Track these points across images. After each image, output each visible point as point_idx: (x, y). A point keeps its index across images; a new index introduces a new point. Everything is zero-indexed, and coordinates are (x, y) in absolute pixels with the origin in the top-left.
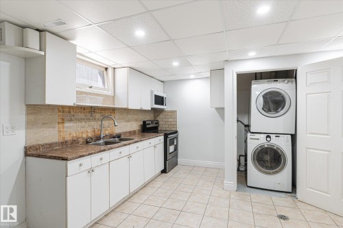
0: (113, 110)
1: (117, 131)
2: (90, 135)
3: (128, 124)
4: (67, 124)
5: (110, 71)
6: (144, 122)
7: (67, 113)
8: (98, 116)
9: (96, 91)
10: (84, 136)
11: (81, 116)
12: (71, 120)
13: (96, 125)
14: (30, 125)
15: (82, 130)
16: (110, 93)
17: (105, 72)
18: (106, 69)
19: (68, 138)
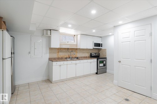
0: (77, 49)
1: (78, 56)
2: (67, 57)
3: (84, 54)
4: (60, 53)
5: (76, 36)
6: (91, 54)
7: (60, 50)
8: (70, 51)
9: (70, 43)
10: (65, 57)
11: (64, 51)
12: (61, 52)
13: (69, 54)
14: (50, 53)
15: (65, 55)
16: (75, 43)
17: (74, 37)
18: (75, 36)
19: (60, 57)
